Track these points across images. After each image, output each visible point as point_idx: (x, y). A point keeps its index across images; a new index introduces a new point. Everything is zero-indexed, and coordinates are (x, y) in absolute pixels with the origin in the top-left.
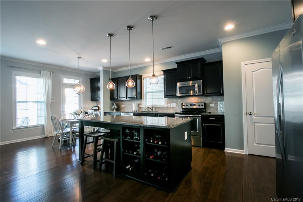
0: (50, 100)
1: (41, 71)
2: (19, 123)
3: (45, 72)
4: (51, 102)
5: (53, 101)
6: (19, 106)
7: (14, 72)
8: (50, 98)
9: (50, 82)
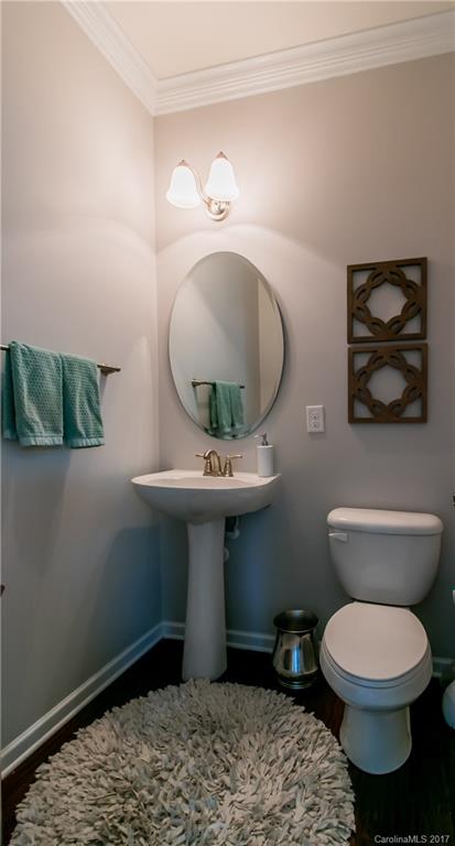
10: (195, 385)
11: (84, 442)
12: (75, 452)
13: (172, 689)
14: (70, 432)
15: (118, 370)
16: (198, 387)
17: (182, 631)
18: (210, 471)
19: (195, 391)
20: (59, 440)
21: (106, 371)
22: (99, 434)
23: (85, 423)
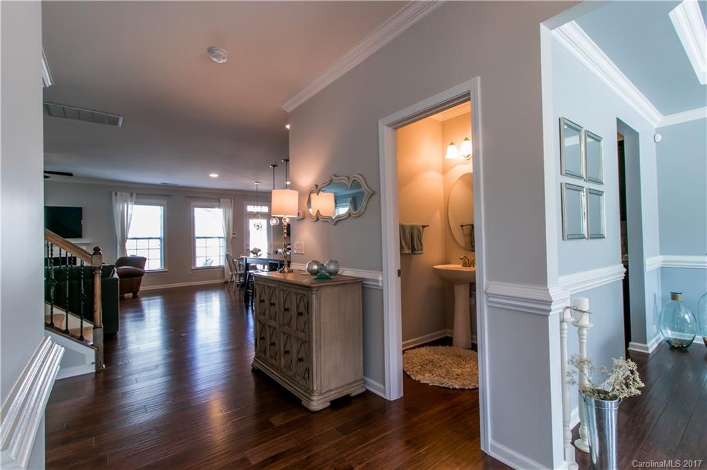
0: (231, 235)
1: (221, 200)
2: (200, 263)
3: (225, 200)
4: (233, 238)
5: (234, 236)
6: (199, 243)
7: (193, 203)
8: (231, 232)
9: (230, 213)
10: (462, 226)
11: (417, 253)
12: (414, 256)
13: (448, 347)
14: (413, 249)
15: (428, 226)
16: (464, 227)
17: (452, 334)
18: (465, 265)
19: (462, 229)
20: (410, 252)
21: (424, 227)
22: (422, 250)
23: (417, 245)
